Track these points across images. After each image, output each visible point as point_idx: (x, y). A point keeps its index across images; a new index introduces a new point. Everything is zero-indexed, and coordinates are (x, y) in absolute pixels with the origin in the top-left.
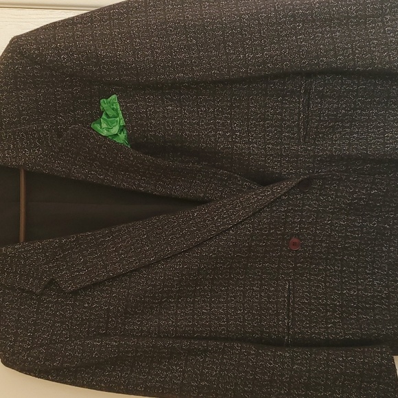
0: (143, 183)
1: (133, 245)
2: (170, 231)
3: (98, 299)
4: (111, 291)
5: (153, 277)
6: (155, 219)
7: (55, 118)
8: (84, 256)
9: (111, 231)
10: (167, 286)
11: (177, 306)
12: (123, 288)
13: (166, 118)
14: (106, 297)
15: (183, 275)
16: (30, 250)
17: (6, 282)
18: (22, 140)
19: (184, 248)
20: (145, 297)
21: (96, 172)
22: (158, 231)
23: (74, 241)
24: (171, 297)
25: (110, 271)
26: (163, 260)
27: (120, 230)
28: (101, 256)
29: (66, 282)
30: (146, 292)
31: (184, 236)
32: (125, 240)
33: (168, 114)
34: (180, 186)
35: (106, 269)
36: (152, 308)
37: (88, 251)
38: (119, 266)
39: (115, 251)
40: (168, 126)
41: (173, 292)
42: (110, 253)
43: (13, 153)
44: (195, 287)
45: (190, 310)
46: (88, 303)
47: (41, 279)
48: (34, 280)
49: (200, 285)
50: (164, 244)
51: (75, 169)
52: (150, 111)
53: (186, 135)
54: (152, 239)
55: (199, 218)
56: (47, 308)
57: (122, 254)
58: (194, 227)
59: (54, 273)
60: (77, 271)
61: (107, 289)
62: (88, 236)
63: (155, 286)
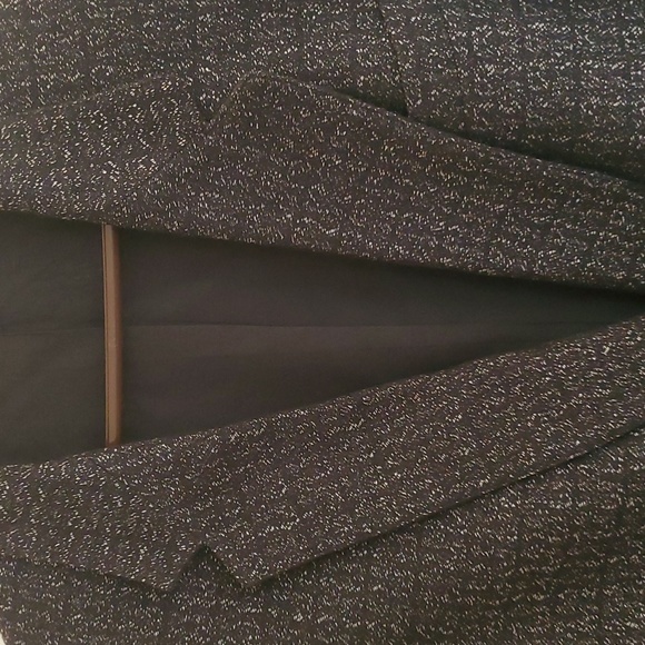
0: (452, 244)
1: (425, 443)
2: (530, 400)
3: (332, 599)
4: (368, 576)
5: (486, 536)
6: (485, 365)
7: (192, 71)
8: (289, 478)
9: (360, 404)
10: (528, 562)
11: (553, 613)
12: (401, 567)
13: (530, 57)
14: (352, 595)
15: (574, 528)
16: (140, 468)
17: (73, 560)
18: (96, 133)
19: (576, 449)
20: (465, 593)
21: (316, 217)
22: (496, 401)
23: (260, 437)
24: (538, 589)
25: (364, 519)
26: (512, 484)
27: (385, 402)
28: (336, 477)
29: (243, 554)
30: (468, 577)
31: (572, 414)
32: (400, 430)
33: (535, 44)
34: (560, 249)
35: (352, 514)
36: (483, 621)
37: (298, 462)
38: (389, 505)
39: (375, 462)
40: (537, 81)
41: (543, 575)
42: (361, 466)
43: (71, 175)
44: (605, 558)
45: (592, 622)
46: (304, 613)
47: (172, 547)
48: (151, 551)
49: (617, 553)
50: (517, 437)
51: (255, 212)
52: (481, 35)
53: (589, 107)
54: (480, 424)
55: (619, 361)
56: (190, 626)
57: (394, 468)
58: (603, 386)
59: (207, 530)
60: (271, 523)
61: (356, 572)
62: (300, 420)
63: (493, 561)
